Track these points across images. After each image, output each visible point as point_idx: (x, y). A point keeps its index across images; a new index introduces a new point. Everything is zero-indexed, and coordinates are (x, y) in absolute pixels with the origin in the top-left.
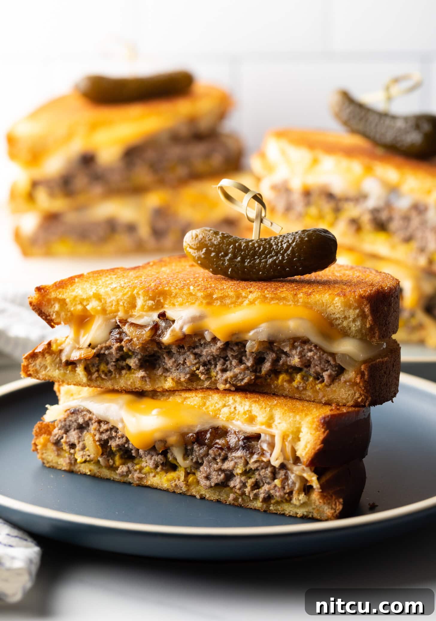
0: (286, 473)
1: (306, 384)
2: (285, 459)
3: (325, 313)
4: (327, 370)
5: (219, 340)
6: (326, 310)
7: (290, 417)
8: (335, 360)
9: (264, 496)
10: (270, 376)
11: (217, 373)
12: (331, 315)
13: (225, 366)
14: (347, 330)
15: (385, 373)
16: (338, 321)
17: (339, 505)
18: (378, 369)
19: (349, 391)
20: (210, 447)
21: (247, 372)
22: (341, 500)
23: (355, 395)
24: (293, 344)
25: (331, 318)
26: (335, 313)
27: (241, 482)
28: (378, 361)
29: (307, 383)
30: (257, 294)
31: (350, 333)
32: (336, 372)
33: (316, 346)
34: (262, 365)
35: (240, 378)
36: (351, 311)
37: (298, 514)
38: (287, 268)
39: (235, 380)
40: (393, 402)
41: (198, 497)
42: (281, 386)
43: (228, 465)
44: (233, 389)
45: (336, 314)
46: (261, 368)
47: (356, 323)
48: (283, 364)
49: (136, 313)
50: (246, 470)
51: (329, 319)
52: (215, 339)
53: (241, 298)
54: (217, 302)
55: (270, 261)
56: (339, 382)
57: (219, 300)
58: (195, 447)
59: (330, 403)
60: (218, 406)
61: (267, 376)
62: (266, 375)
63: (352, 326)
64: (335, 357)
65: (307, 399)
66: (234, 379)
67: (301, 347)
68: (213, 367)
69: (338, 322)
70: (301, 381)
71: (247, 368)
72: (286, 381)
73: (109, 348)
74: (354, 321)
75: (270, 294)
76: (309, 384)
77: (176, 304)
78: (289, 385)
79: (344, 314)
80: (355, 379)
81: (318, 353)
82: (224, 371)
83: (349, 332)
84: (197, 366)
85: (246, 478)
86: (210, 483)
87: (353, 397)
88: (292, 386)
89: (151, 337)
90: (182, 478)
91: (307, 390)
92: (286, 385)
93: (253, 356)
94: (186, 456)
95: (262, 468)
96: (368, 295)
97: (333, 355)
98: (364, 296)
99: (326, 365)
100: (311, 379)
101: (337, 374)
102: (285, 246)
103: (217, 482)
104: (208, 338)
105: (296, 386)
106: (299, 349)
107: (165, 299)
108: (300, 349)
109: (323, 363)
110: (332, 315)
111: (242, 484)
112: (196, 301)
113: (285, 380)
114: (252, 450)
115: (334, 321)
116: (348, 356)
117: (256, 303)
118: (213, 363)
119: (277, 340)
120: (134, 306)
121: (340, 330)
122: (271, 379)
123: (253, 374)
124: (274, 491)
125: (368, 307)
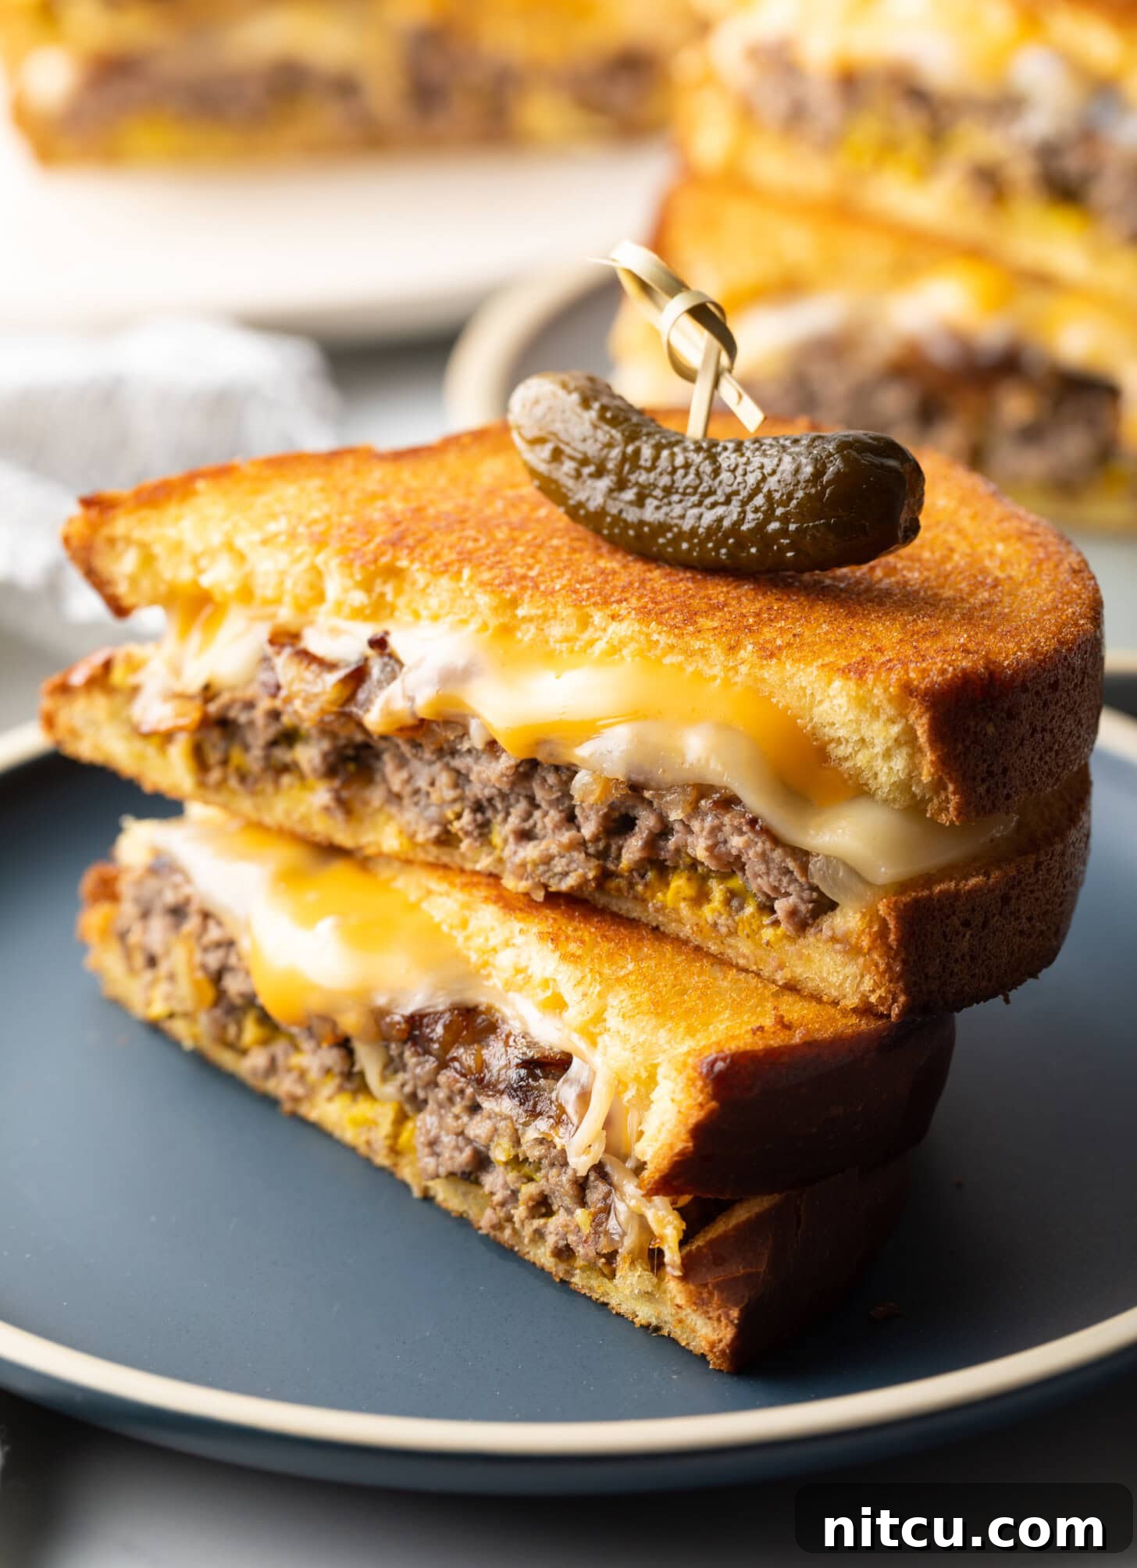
0: (608, 1195)
1: (734, 920)
2: (608, 1150)
3: (808, 719)
4: (787, 894)
5: (504, 751)
6: (811, 708)
7: (643, 1030)
8: (804, 869)
9: (556, 1242)
10: (643, 877)
11: (505, 841)
12: (825, 727)
13: (531, 822)
14: (868, 779)
15: (966, 924)
16: (842, 747)
17: (727, 1326)
18: (936, 914)
19: (844, 965)
20: (443, 1065)
21: (575, 854)
22: (735, 1313)
23: (861, 982)
24: (698, 801)
25: (824, 735)
26: (834, 724)
27: (506, 1185)
28: (940, 891)
29: (737, 918)
30: (629, 626)
31: (877, 789)
32: (810, 906)
33: (753, 822)
34: (626, 840)
35: (558, 869)
36: (877, 726)
37: (637, 1316)
38: (752, 546)
39: (545, 872)
40: (1007, 1001)
41: (417, 1193)
42: (673, 909)
43: (478, 1128)
44: (539, 896)
45: (838, 728)
46: (620, 848)
47: (892, 764)
48: (678, 851)
49: (323, 615)
50: (516, 1157)
51: (817, 739)
52: (492, 747)
53: (591, 630)
54: (528, 630)
55: (709, 517)
56: (819, 936)
57: (535, 623)
58: (407, 1054)
59: (799, 987)
60: (495, 940)
61: (635, 874)
62: (631, 871)
63: (881, 770)
64: (808, 862)
65: (742, 962)
66: (542, 868)
67: (716, 816)
68: (500, 817)
69: (842, 751)
70: (722, 911)
71: (582, 844)
72: (684, 899)
73: (250, 705)
74: (888, 755)
75: (663, 634)
76: (742, 921)
77: (424, 613)
78: (693, 914)
79: (858, 730)
80: (859, 937)
81: (760, 844)
82: (525, 835)
83: (873, 785)
84: (457, 807)
85: (518, 1178)
86: (438, 1166)
87: (858, 986)
88: (700, 917)
89: (340, 701)
90: (385, 1127)
91: (738, 936)
92: (684, 909)
93: (598, 811)
94: (388, 1073)
95: (552, 1165)
96: (926, 688)
97: (802, 856)
98: (917, 687)
99: (785, 880)
100: (750, 909)
101: (813, 910)
102: (752, 479)
103: (450, 1169)
104: (477, 739)
105: (710, 920)
106: (709, 821)
107: (398, 592)
108: (712, 821)
109: (775, 872)
110: (827, 729)
111: (509, 1192)
112: (473, 614)
113: (682, 895)
114: (535, 1105)
115: (833, 745)
116: (845, 864)
117: (625, 652)
118: (499, 806)
119: (653, 784)
120: (320, 597)
121: (846, 776)
122: (646, 885)
123: (594, 863)
124: (575, 1238)
125: (923, 725)
